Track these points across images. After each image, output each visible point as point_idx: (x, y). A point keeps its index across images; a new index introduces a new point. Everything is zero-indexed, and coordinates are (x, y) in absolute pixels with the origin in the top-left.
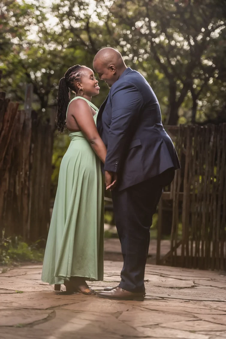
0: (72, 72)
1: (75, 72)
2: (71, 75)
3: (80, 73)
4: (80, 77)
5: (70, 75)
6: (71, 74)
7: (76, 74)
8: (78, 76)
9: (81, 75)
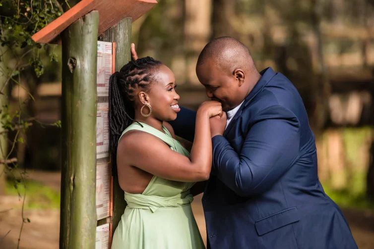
0: (135, 69)
1: (141, 71)
2: (133, 74)
3: (150, 75)
4: (148, 83)
5: (130, 73)
6: (133, 71)
7: (143, 76)
8: (145, 79)
9: (150, 79)
